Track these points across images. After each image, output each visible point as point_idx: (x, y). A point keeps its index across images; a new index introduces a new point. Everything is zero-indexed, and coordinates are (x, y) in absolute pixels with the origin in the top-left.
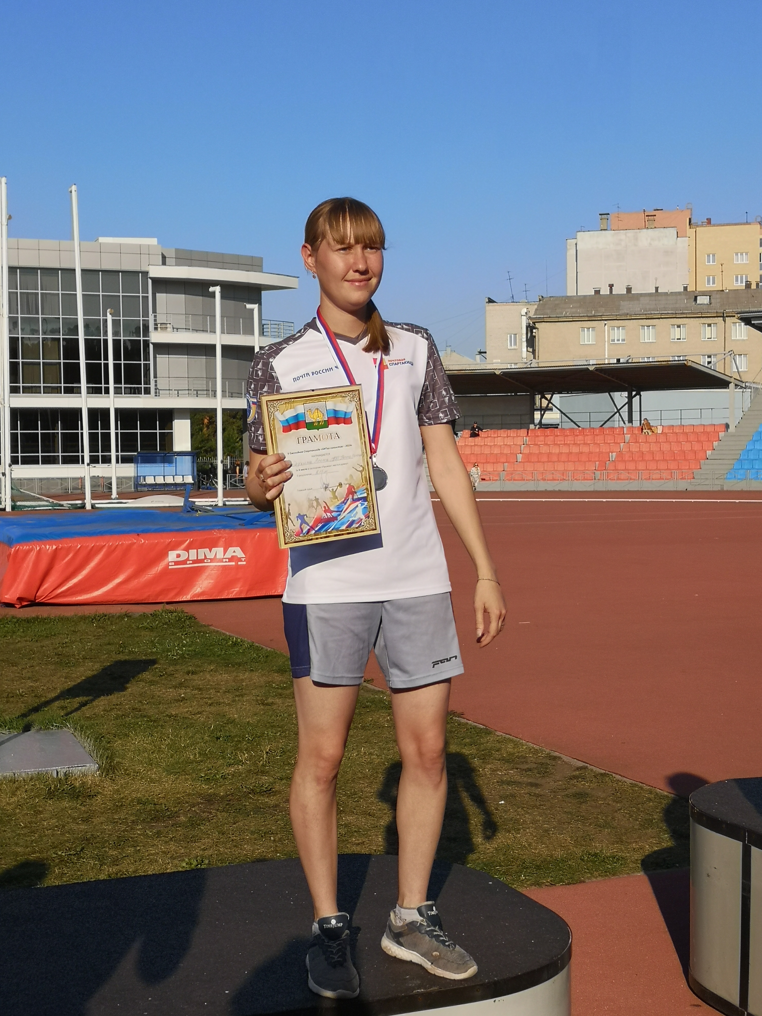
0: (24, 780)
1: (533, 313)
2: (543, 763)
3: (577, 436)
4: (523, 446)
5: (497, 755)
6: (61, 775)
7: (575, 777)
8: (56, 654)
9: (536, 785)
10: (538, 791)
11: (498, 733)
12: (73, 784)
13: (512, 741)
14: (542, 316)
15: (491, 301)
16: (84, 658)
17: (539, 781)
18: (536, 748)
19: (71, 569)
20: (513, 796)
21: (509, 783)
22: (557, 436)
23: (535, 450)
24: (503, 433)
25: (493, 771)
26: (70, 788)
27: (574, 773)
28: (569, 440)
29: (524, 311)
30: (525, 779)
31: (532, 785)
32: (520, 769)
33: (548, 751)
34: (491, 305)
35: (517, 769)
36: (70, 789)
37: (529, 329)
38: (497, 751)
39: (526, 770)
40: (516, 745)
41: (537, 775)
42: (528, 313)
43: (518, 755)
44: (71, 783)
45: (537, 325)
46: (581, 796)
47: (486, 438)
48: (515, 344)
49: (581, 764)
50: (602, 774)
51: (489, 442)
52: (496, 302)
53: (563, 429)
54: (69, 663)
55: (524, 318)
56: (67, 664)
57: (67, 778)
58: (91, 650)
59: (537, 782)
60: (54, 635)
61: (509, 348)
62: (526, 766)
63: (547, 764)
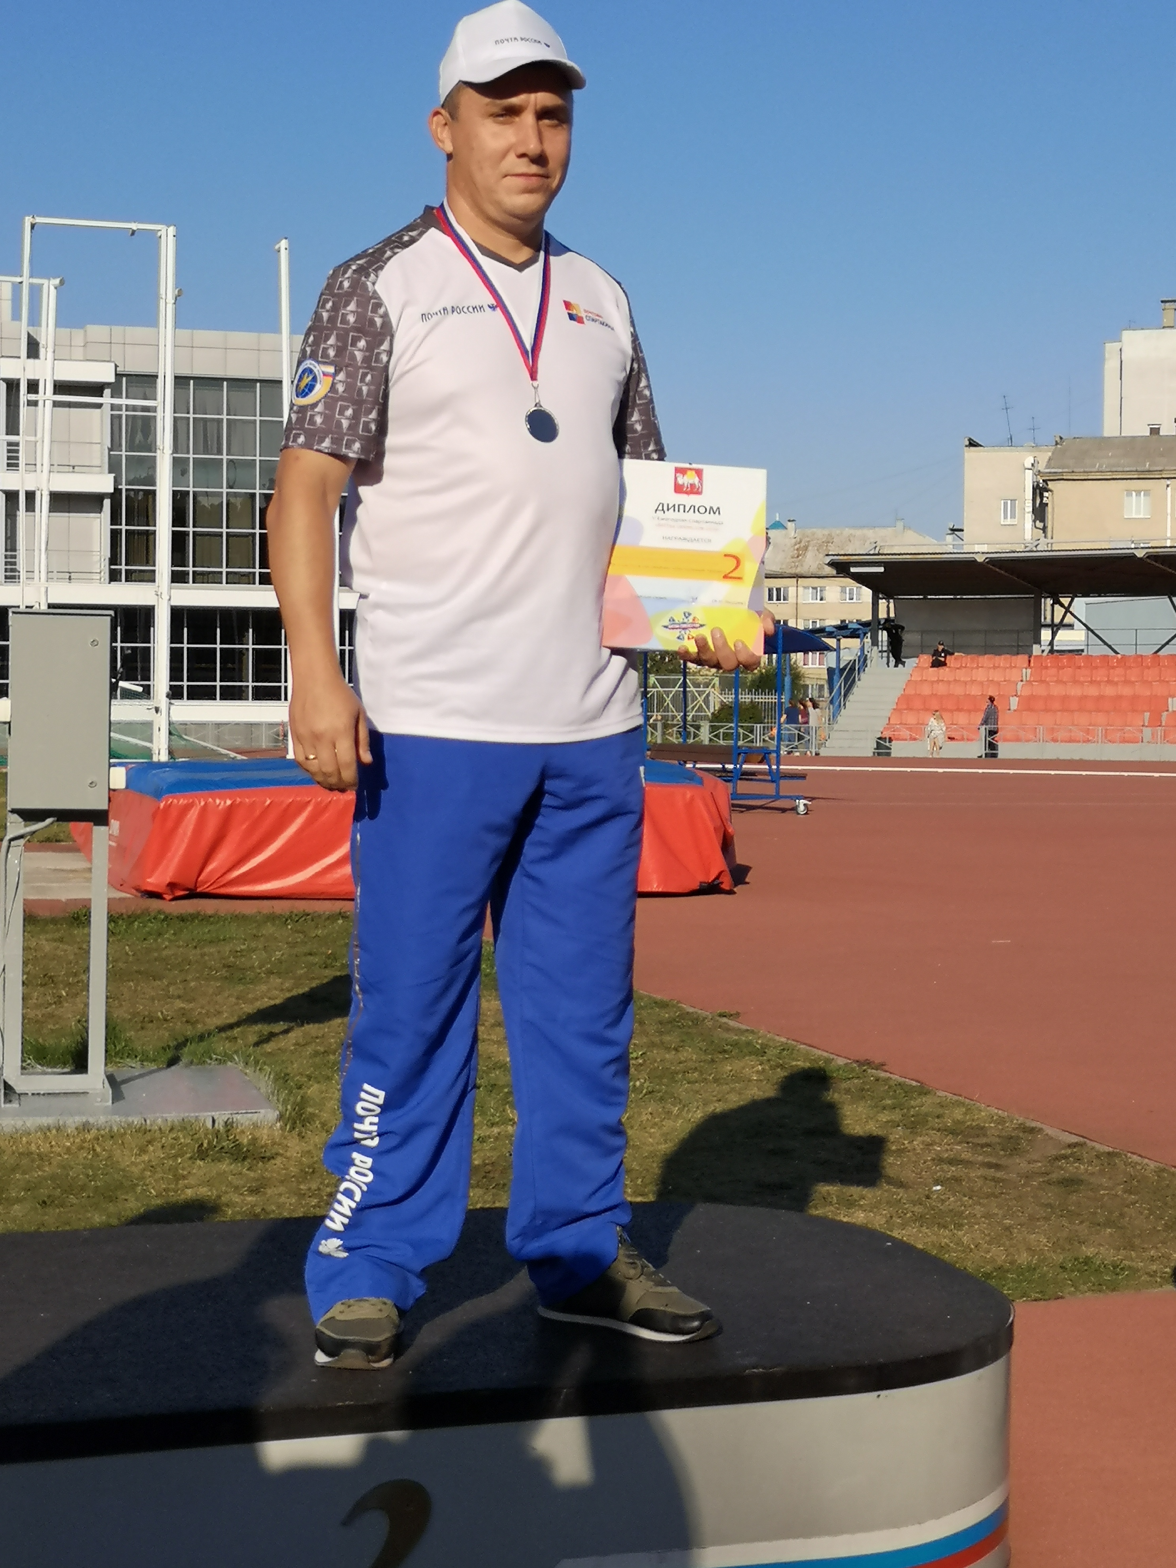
0: (160, 1129)
1: (1045, 464)
2: (1011, 1137)
3: (1113, 668)
4: (1020, 684)
5: (935, 1123)
6: (219, 1125)
7: (1065, 1157)
8: (224, 966)
9: (997, 1167)
10: (999, 1174)
11: (940, 1093)
12: (237, 1140)
13: (963, 1104)
14: (1060, 470)
15: (972, 444)
16: (270, 973)
17: (1003, 1162)
18: (1002, 1115)
19: (255, 838)
20: (957, 1180)
21: (951, 1162)
22: (1079, 667)
23: (1040, 690)
24: (986, 660)
25: (927, 1145)
26: (233, 1145)
27: (1063, 1152)
28: (1100, 675)
29: (1029, 461)
30: (980, 1158)
31: (989, 1165)
32: (973, 1143)
33: (1021, 1120)
34: (974, 451)
35: (968, 1143)
36: (232, 1147)
37: (1038, 491)
38: (938, 1117)
39: (983, 1146)
40: (969, 1110)
41: (1002, 1153)
42: (1036, 465)
43: (971, 1125)
44: (235, 1137)
45: (1051, 485)
46: (1070, 1183)
47: (958, 668)
48: (1013, 516)
49: (1074, 1139)
50: (1109, 1153)
51: (961, 675)
52: (981, 446)
53: (1089, 657)
54: (245, 978)
55: (1029, 474)
56: (241, 979)
57: (229, 1130)
58: (280, 961)
59: (999, 1162)
60: (224, 940)
61: (1002, 523)
62: (984, 1140)
63: (1018, 1138)
